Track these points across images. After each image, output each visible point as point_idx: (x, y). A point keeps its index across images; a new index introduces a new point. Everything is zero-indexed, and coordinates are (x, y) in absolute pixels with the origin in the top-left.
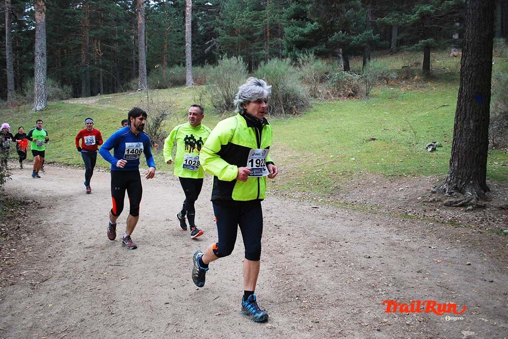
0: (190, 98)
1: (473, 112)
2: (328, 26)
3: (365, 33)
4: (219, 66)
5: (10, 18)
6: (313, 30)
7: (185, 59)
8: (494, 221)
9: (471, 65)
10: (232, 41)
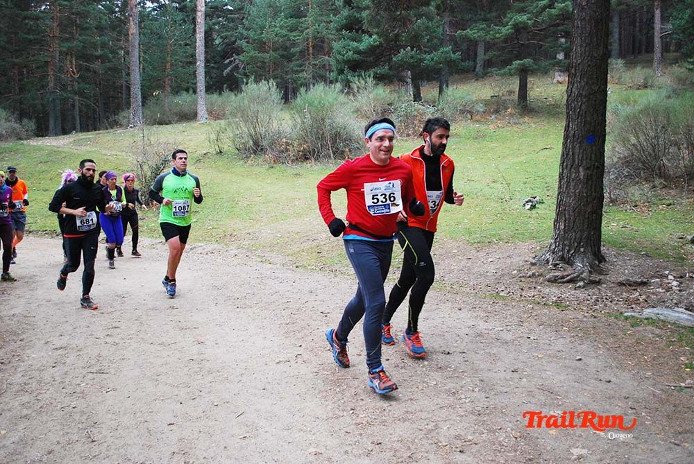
0: (203, 137)
1: (582, 157)
2: (392, 41)
3: (442, 50)
4: (244, 94)
6: (372, 46)
7: (195, 84)
8: (611, 302)
9: (580, 95)
10: (262, 60)
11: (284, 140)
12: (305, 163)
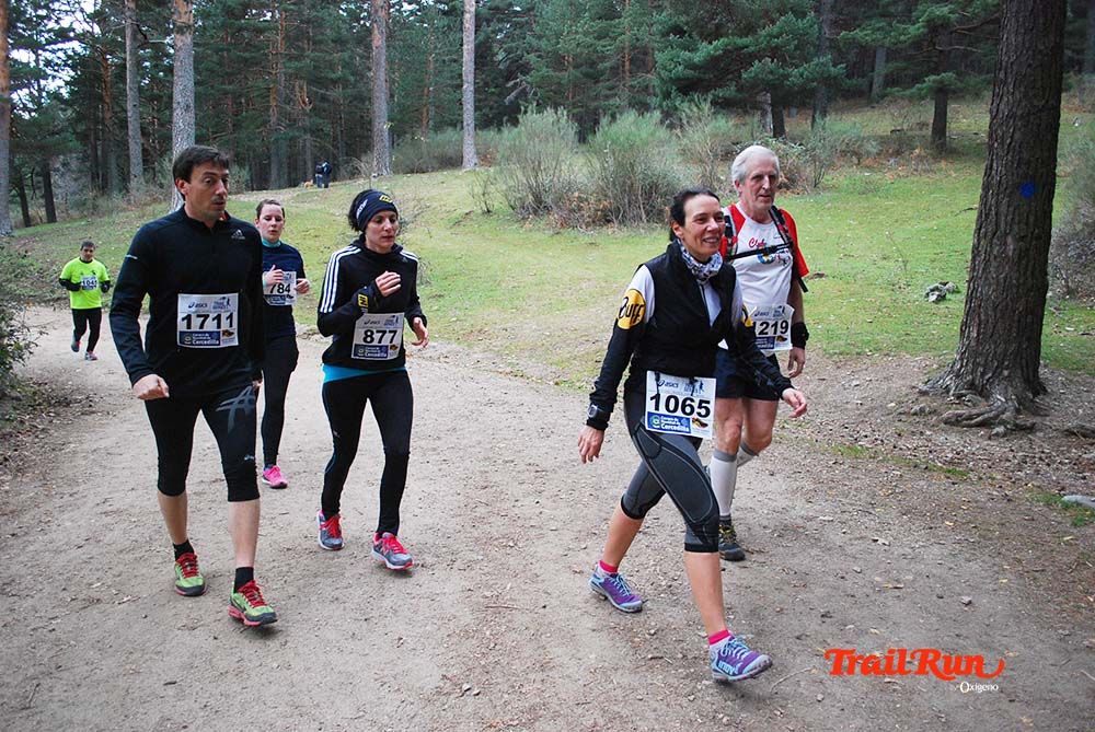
1: (1013, 219)
3: (816, 60)
5: (134, 38)
6: (711, 56)
7: (462, 115)
8: (1048, 465)
9: (1012, 115)
10: (557, 80)
11: (576, 194)
12: (605, 228)
